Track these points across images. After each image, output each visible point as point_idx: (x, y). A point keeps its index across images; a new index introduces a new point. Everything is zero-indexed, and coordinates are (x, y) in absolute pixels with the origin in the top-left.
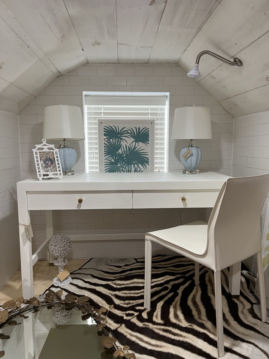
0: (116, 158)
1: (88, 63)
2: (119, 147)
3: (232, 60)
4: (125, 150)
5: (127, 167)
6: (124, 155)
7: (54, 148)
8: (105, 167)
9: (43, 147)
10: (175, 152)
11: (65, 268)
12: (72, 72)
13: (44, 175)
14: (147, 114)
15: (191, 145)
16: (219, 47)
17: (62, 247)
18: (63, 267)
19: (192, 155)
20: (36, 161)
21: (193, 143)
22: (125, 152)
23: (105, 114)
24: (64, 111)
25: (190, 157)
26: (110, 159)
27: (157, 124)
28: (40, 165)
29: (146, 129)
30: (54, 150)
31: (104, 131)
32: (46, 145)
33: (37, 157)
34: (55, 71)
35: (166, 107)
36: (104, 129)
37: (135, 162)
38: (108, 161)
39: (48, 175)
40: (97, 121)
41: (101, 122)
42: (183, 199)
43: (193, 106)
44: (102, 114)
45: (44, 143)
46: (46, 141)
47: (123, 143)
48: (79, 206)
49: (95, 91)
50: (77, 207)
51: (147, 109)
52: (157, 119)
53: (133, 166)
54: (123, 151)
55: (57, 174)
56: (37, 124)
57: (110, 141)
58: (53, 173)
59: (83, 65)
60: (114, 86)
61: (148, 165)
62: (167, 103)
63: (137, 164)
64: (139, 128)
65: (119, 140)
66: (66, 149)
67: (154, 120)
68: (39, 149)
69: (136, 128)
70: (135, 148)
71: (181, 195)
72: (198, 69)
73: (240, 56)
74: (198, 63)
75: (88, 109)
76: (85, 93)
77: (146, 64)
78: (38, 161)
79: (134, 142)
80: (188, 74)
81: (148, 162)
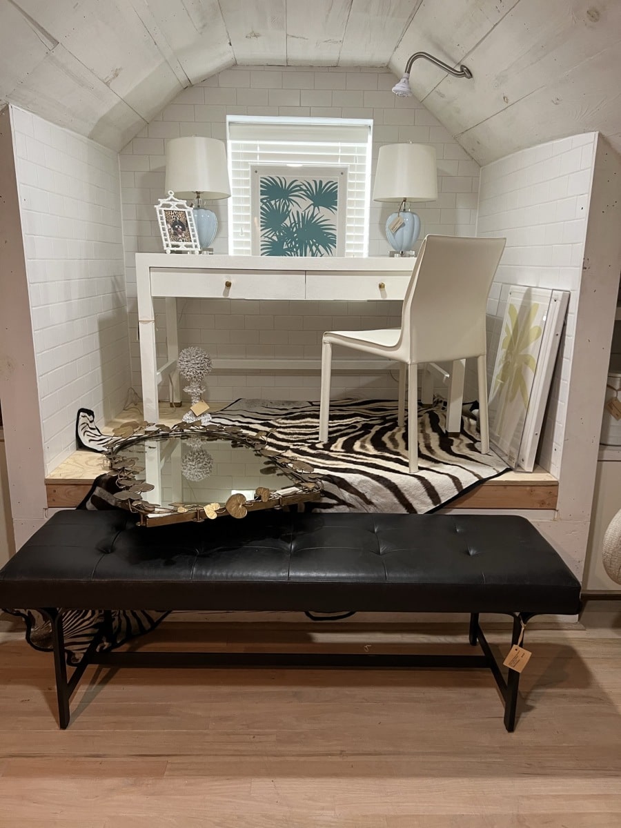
0: (280, 234)
1: (235, 64)
2: (286, 215)
3: (458, 69)
4: (296, 220)
5: (299, 251)
6: (295, 229)
7: (186, 206)
8: (262, 250)
9: (170, 203)
10: (380, 224)
11: (202, 398)
12: (209, 81)
13: (173, 246)
14: (335, 158)
15: (404, 210)
16: (439, 47)
17: (198, 364)
18: (198, 396)
19: (403, 225)
20: (160, 223)
21: (407, 206)
22: (295, 226)
23: (263, 156)
24: (199, 147)
25: (401, 229)
26: (270, 236)
27: (352, 176)
28: (167, 230)
29: (332, 183)
30: (186, 208)
31: (261, 186)
32: (174, 201)
33: (162, 218)
34: (183, 79)
35: (369, 146)
36: (261, 182)
37: (312, 241)
38: (267, 239)
39: (178, 246)
40: (249, 169)
41: (255, 170)
42: (381, 286)
43: (409, 143)
44: (258, 157)
45: (171, 197)
46: (173, 194)
47: (293, 209)
48: (226, 293)
49: (247, 115)
50: (224, 295)
51: (336, 149)
52: (353, 167)
53: (308, 248)
54: (293, 221)
55: (191, 246)
56: (150, 172)
57: (271, 204)
58: (185, 243)
59: (227, 69)
60: (279, 107)
61: (335, 247)
62: (370, 138)
63: (316, 246)
64: (321, 182)
65: (285, 203)
66: (202, 211)
67: (346, 169)
68: (164, 206)
69: (315, 182)
70: (313, 217)
71: (379, 279)
72: (408, 82)
73: (468, 63)
74: (409, 72)
75: (235, 146)
76: (229, 118)
77: (334, 68)
78: (163, 224)
79: (312, 207)
80: (393, 89)
81: (335, 242)
